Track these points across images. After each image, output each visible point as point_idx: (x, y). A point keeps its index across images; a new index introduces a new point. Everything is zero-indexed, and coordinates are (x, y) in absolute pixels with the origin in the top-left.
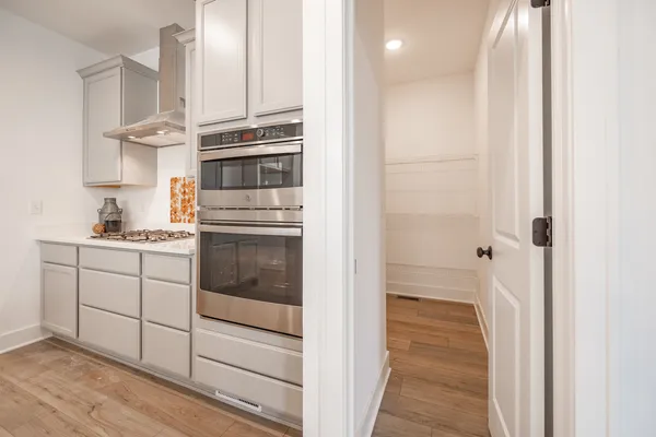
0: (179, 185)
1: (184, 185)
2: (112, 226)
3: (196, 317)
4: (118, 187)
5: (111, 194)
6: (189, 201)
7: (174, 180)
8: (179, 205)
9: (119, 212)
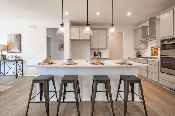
0: (153, 48)
1: (155, 48)
2: (139, 56)
3: (160, 72)
4: (139, 49)
5: (138, 50)
6: (156, 51)
7: (152, 47)
8: (153, 52)
9: (140, 54)
